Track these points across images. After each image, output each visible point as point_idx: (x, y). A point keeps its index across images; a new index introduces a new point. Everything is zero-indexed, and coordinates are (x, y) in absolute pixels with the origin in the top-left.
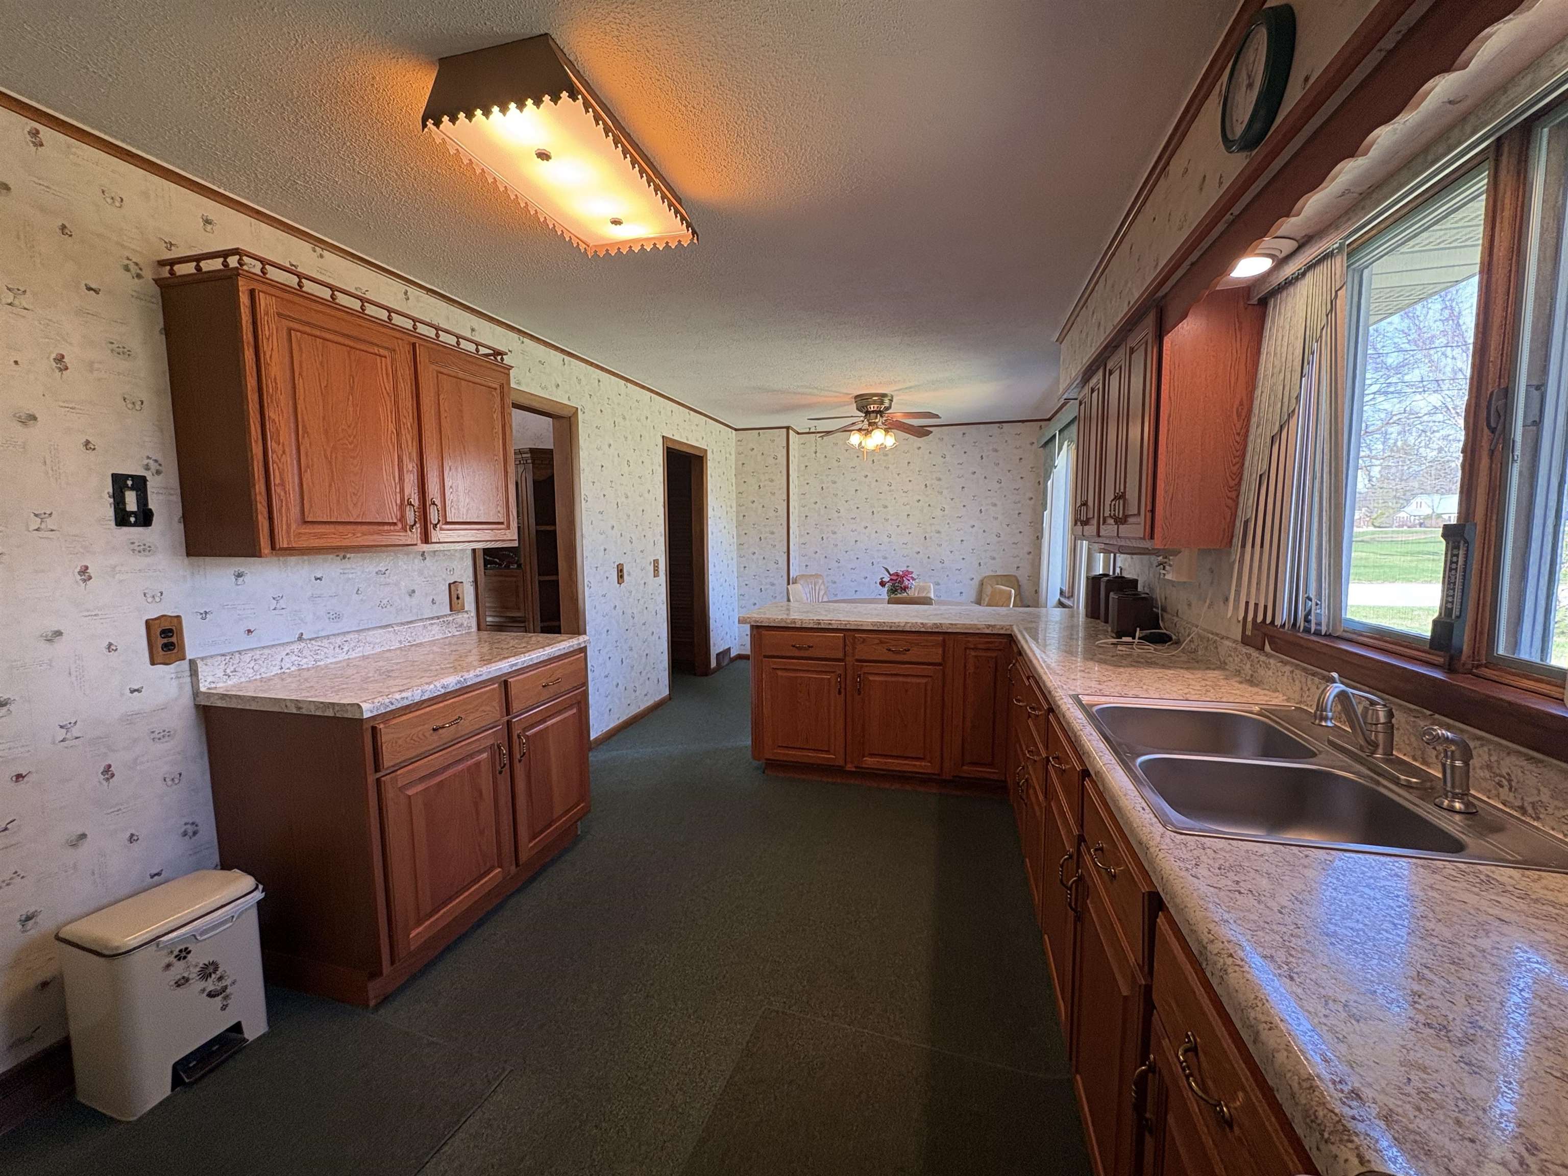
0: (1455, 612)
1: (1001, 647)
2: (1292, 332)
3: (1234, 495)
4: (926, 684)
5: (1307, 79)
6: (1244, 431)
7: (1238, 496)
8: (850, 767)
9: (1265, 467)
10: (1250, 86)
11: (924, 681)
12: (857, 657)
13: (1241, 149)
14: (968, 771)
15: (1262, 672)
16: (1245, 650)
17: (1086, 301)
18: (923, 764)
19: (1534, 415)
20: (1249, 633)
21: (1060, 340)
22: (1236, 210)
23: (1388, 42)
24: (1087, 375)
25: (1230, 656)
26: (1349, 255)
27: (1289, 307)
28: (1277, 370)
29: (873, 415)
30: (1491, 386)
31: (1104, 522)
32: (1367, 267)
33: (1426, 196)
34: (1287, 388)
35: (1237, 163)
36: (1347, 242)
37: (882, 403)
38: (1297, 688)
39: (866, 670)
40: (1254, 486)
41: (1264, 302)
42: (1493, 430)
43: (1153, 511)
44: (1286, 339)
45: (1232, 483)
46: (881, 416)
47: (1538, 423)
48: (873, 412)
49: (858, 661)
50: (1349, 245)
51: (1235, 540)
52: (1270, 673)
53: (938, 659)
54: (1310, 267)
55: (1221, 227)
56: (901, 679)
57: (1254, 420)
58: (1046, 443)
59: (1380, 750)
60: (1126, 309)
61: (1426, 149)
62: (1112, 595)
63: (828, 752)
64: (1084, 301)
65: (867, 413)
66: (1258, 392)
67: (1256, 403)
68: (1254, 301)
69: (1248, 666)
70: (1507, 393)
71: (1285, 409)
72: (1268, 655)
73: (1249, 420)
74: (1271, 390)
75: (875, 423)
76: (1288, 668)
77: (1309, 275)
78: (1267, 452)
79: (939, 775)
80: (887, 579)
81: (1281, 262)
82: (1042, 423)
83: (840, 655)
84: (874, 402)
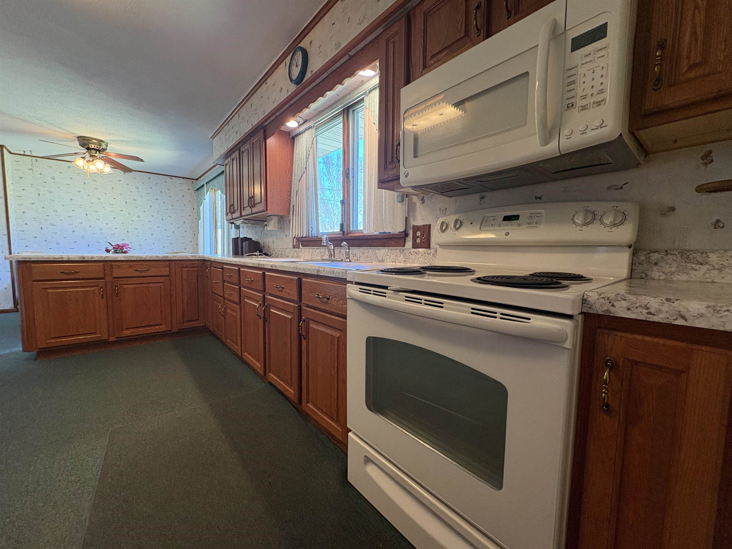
0: (343, 221)
1: (200, 266)
2: (303, 148)
3: (289, 198)
4: (160, 286)
5: (312, 72)
6: (290, 178)
7: (290, 198)
8: (112, 339)
9: (298, 189)
10: (297, 66)
11: (160, 284)
12: (114, 276)
13: (295, 83)
14: (187, 325)
15: (300, 254)
16: (294, 249)
17: (228, 122)
18: (161, 327)
19: (353, 176)
20: (295, 244)
21: (213, 138)
22: (292, 102)
23: (329, 72)
24: (228, 154)
25: (290, 253)
26: (316, 129)
27: (301, 141)
28: (299, 159)
29: (93, 151)
30: (346, 167)
31: (243, 210)
32: (317, 136)
33: (331, 119)
34: (302, 165)
35: (293, 88)
36: (315, 125)
37: (100, 145)
38: (310, 254)
39: (122, 283)
40: (295, 195)
41: (293, 138)
42: (347, 177)
43: (266, 200)
44: (301, 150)
45: (288, 194)
46: (99, 153)
47: (353, 177)
48: (93, 149)
49: (114, 278)
50: (316, 126)
51: (290, 212)
52: (302, 253)
53: (167, 273)
54: (307, 130)
55: (287, 106)
56: (145, 285)
57: (293, 174)
58: (197, 190)
59: (333, 256)
60: (251, 127)
61: (332, 105)
62: (244, 243)
63: (95, 333)
64: (227, 122)
65: (88, 149)
66: (294, 166)
67: (294, 169)
68: (291, 137)
69: (296, 254)
70: (348, 169)
71: (302, 171)
72: (301, 249)
73: (292, 174)
74: (298, 165)
75: (95, 156)
76: (307, 250)
77: (306, 132)
78: (298, 184)
79: (170, 331)
80: (110, 248)
81: (300, 125)
82: (194, 181)
83: (102, 276)
84: (94, 143)
